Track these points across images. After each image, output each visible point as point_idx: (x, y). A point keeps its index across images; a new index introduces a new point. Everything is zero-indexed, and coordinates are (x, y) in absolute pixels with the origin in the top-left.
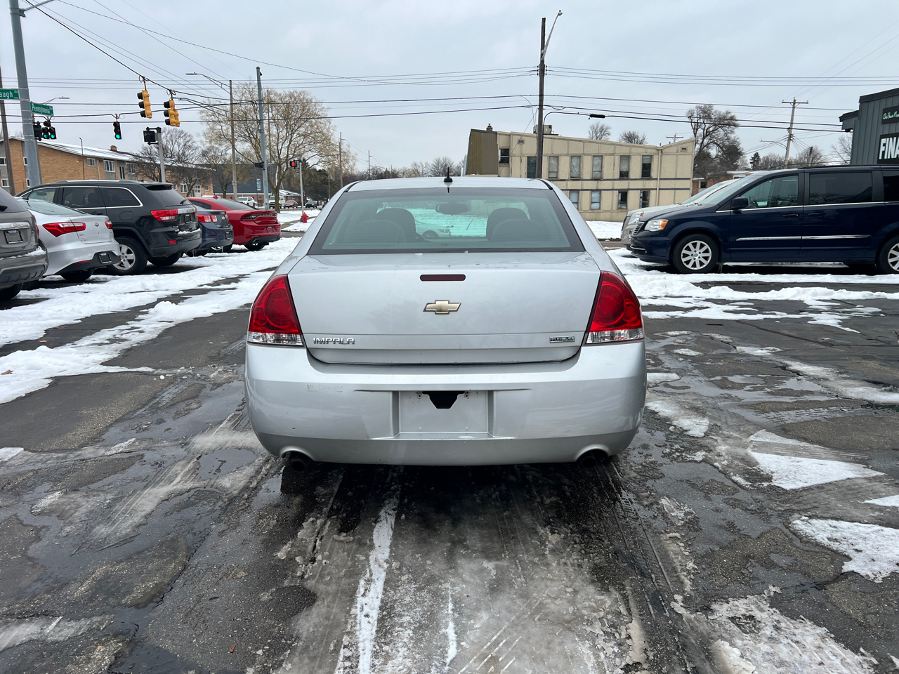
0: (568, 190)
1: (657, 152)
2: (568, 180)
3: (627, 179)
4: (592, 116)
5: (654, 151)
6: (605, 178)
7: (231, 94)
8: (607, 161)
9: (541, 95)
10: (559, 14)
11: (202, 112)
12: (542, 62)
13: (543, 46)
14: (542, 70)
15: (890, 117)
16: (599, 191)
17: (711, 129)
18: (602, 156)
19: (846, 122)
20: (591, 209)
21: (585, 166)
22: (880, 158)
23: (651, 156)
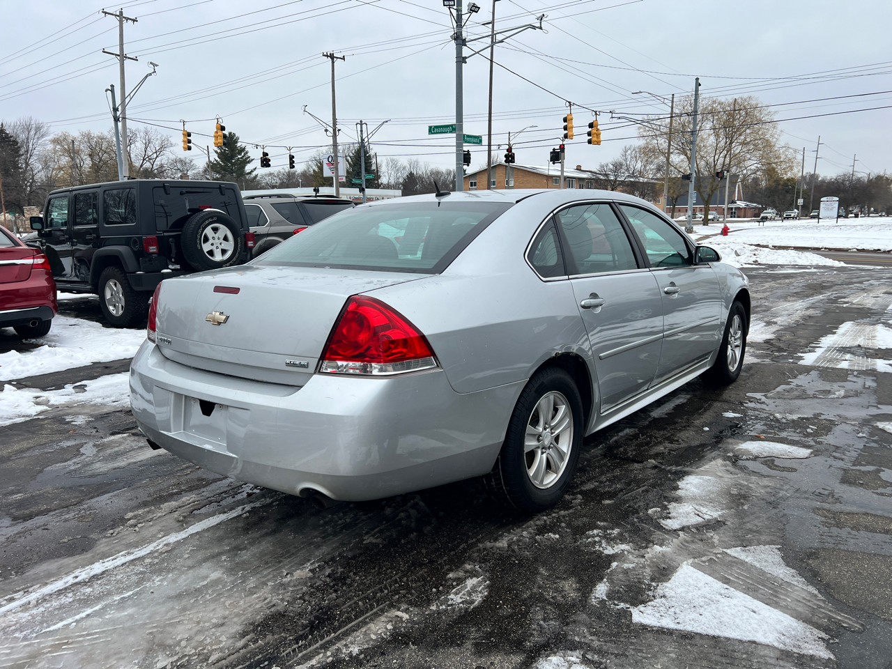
7: (672, 108)
11: (639, 128)
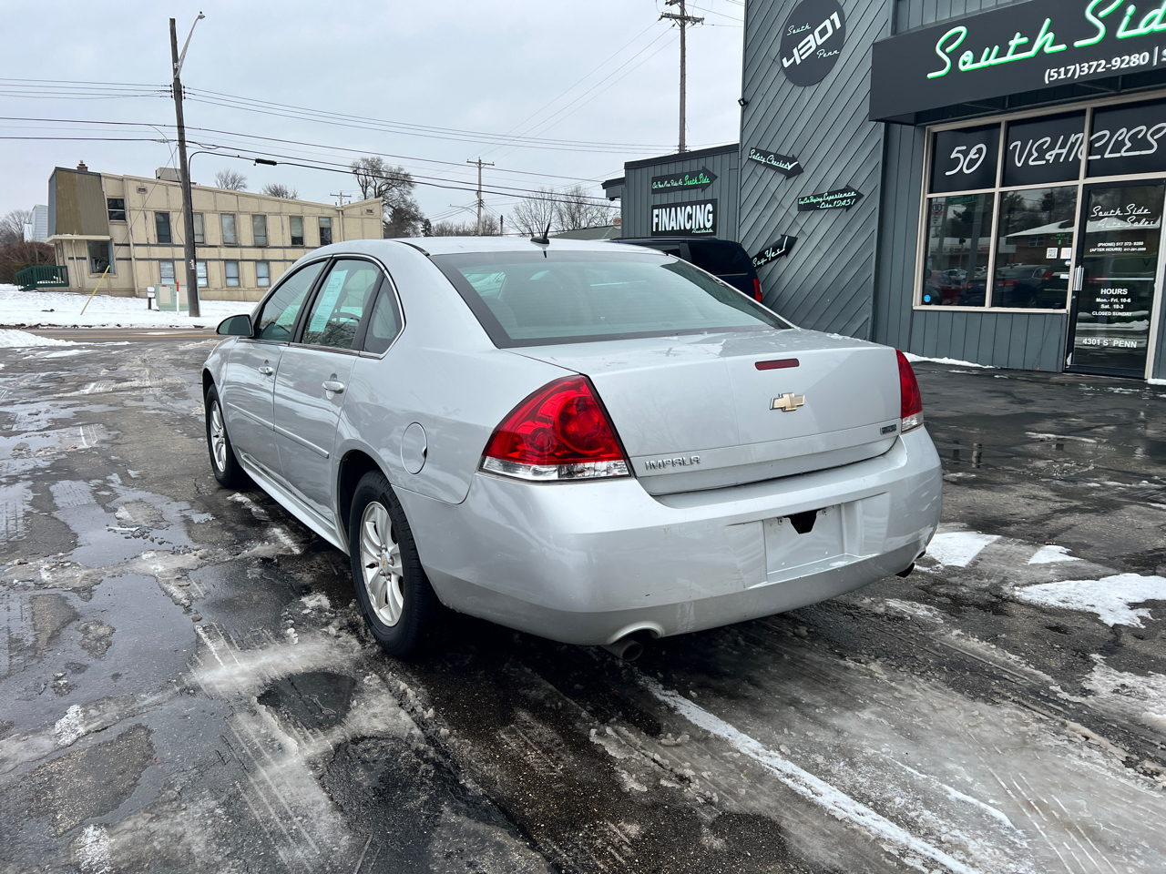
0: (222, 260)
1: (336, 213)
2: (220, 246)
3: (303, 247)
4: (258, 161)
5: (334, 212)
6: (272, 244)
8: (273, 223)
9: (181, 127)
10: (201, 17)
12: (177, 80)
13: (175, 59)
14: (178, 91)
15: (660, 186)
16: (267, 262)
17: (383, 188)
18: (265, 216)
19: (610, 189)
20: (258, 287)
21: (242, 228)
22: (654, 230)
23: (330, 218)
